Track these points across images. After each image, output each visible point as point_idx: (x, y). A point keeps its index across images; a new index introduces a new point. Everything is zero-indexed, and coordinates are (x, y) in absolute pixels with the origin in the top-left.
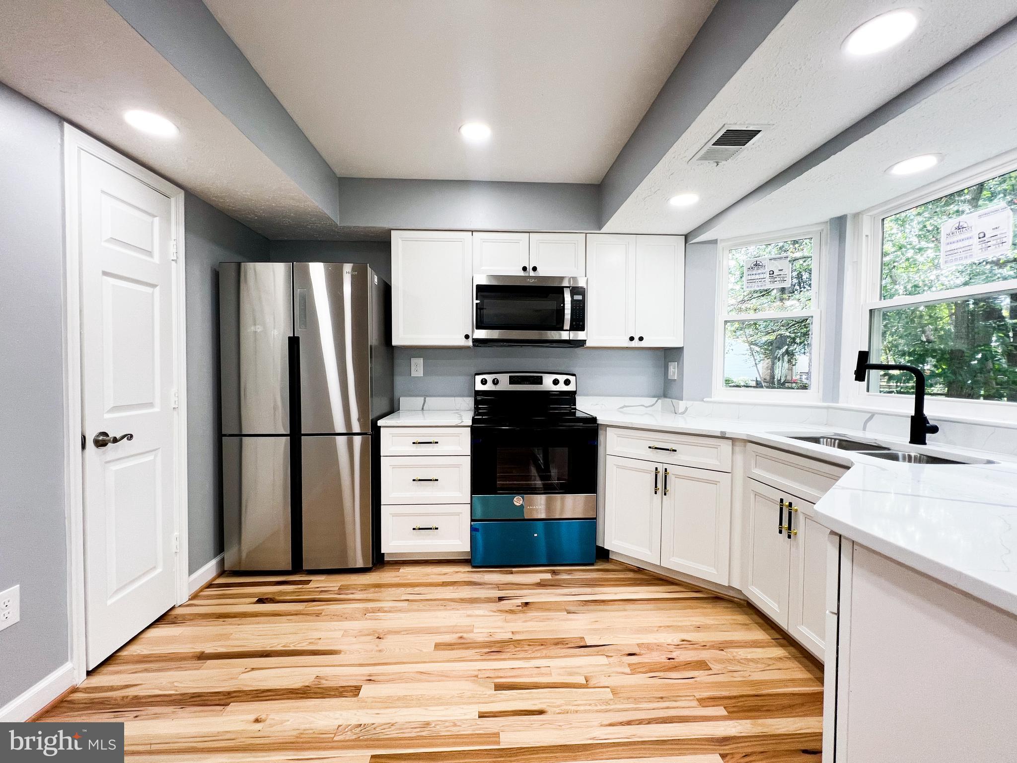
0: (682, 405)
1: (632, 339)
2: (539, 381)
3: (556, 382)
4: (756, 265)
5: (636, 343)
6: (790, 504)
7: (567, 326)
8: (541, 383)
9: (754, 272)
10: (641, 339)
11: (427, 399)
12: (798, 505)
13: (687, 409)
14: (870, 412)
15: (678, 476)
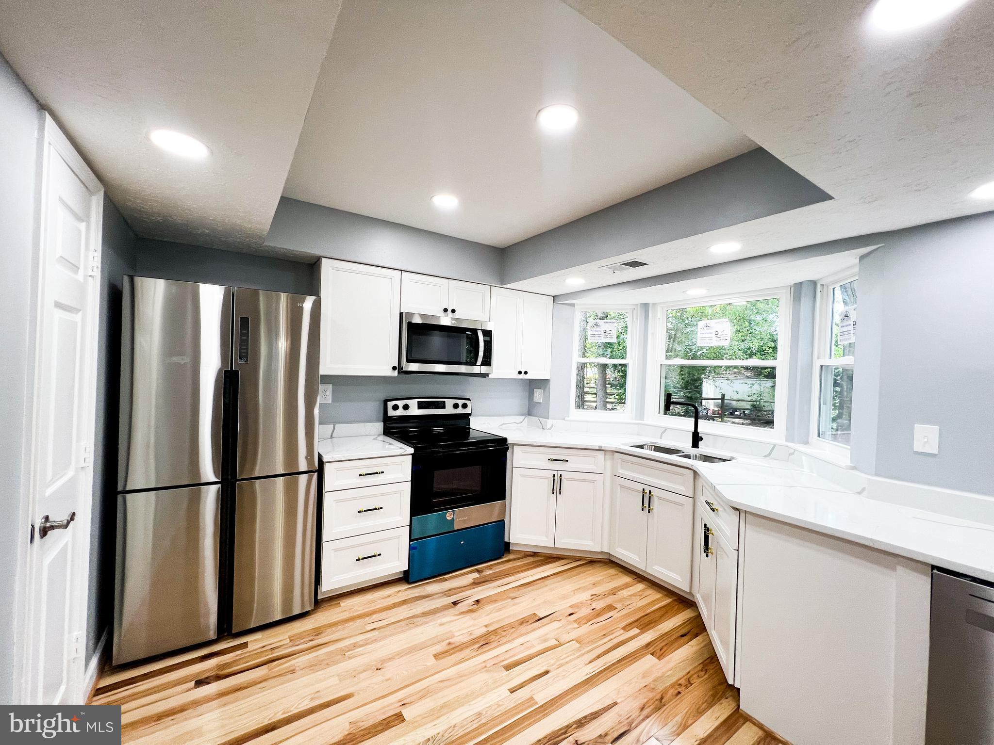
0: (549, 422)
1: (520, 373)
2: (442, 406)
3: (456, 406)
4: (595, 325)
5: (523, 376)
6: (650, 492)
7: (479, 361)
8: (444, 407)
9: (595, 330)
10: (526, 373)
11: (337, 426)
12: (655, 492)
13: (552, 425)
14: (663, 428)
15: (568, 479)
